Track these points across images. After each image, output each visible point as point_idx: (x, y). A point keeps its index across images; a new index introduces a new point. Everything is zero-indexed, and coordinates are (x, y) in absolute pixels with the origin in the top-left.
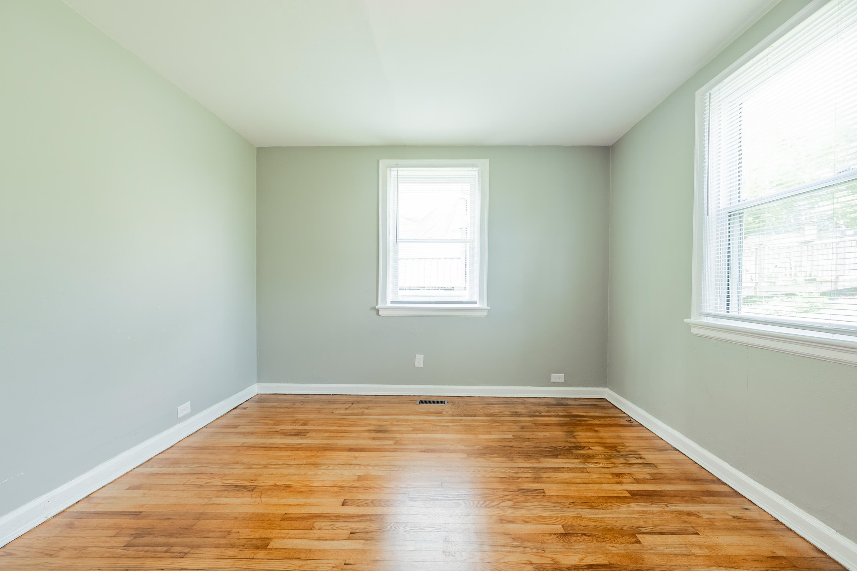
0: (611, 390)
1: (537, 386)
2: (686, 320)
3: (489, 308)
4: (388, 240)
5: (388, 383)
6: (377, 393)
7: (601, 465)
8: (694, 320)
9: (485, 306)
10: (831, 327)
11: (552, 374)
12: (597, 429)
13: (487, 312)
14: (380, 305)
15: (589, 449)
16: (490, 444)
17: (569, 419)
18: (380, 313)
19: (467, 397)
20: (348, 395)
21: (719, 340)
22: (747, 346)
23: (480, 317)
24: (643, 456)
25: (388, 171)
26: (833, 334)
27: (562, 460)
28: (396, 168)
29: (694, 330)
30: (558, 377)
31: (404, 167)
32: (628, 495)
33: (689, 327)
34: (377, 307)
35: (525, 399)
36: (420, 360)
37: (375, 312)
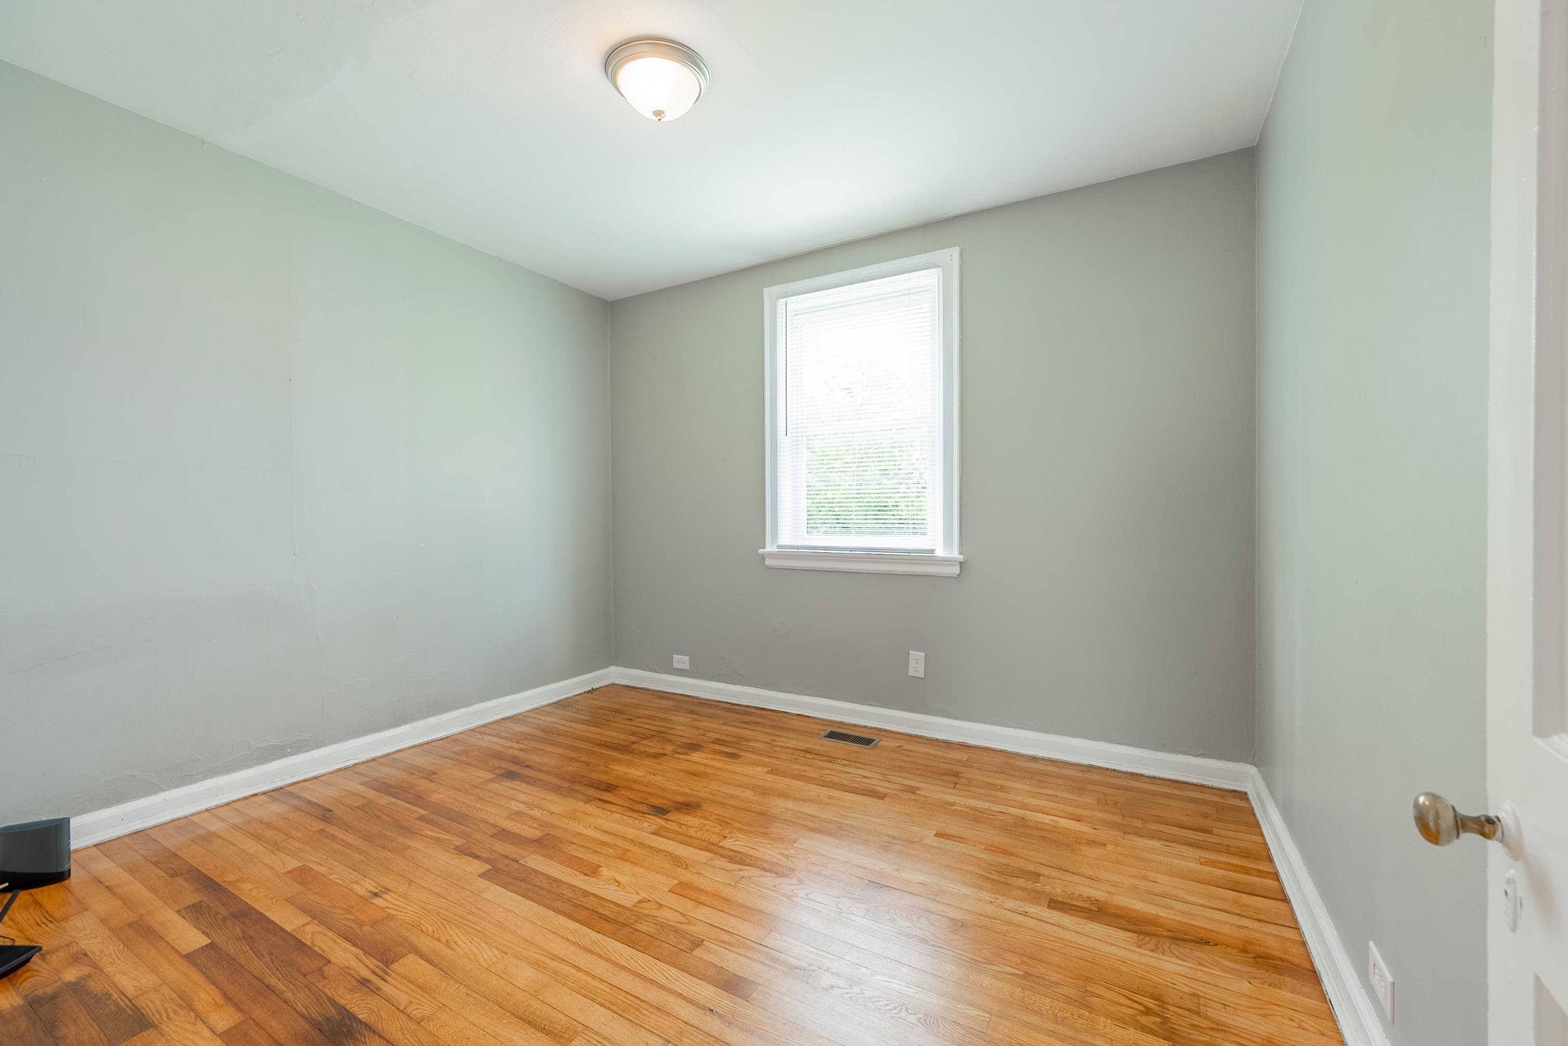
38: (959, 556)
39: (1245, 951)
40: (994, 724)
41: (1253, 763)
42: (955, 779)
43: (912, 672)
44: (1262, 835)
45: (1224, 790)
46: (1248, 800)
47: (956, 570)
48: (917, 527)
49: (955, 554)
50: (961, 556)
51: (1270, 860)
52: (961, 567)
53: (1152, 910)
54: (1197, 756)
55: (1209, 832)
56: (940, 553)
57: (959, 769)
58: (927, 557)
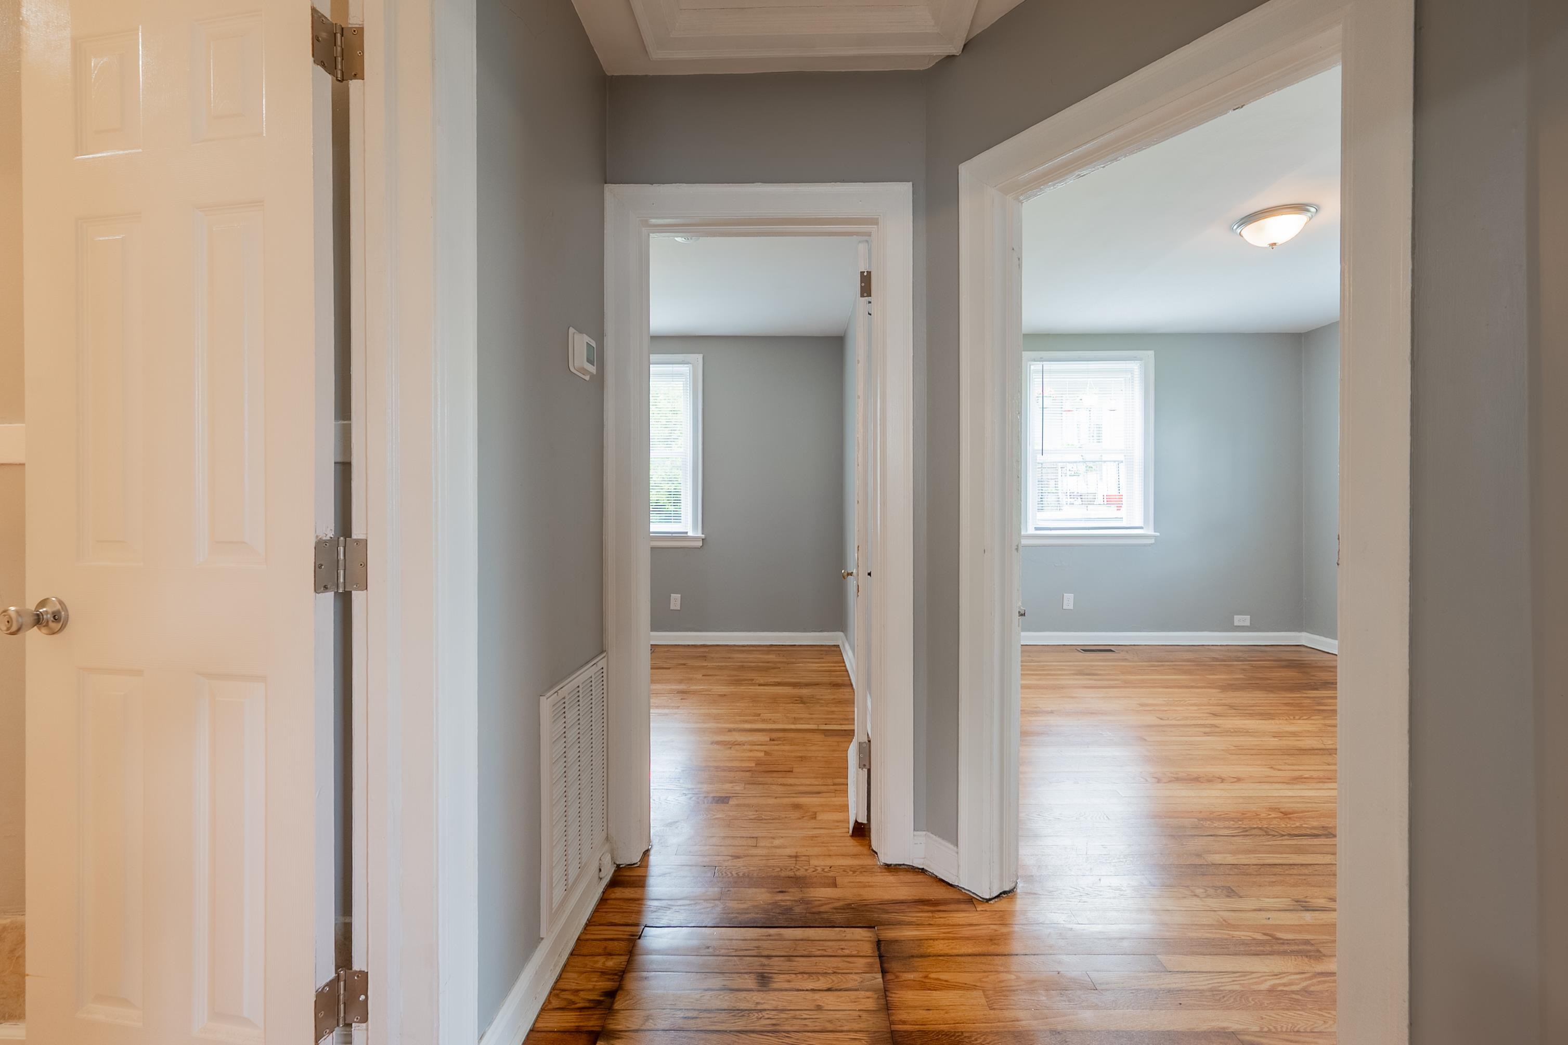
0: (1310, 634)
3: (1158, 534)
9: (1150, 531)
11: (1235, 616)
13: (1153, 540)
17: (1286, 663)
19: (1132, 645)
23: (1145, 545)
25: (1032, 366)
28: (1041, 362)
30: (1242, 620)
35: (1209, 647)
36: (1069, 601)
38: (702, 535)
39: (830, 684)
40: (722, 631)
41: (842, 631)
42: (705, 658)
43: (672, 607)
44: (843, 657)
45: (830, 646)
46: (839, 647)
47: (700, 543)
48: (677, 518)
49: (699, 534)
50: (703, 536)
51: (844, 662)
52: (703, 542)
53: (798, 681)
54: (819, 632)
55: (823, 659)
56: (690, 534)
57: (705, 654)
58: (683, 536)
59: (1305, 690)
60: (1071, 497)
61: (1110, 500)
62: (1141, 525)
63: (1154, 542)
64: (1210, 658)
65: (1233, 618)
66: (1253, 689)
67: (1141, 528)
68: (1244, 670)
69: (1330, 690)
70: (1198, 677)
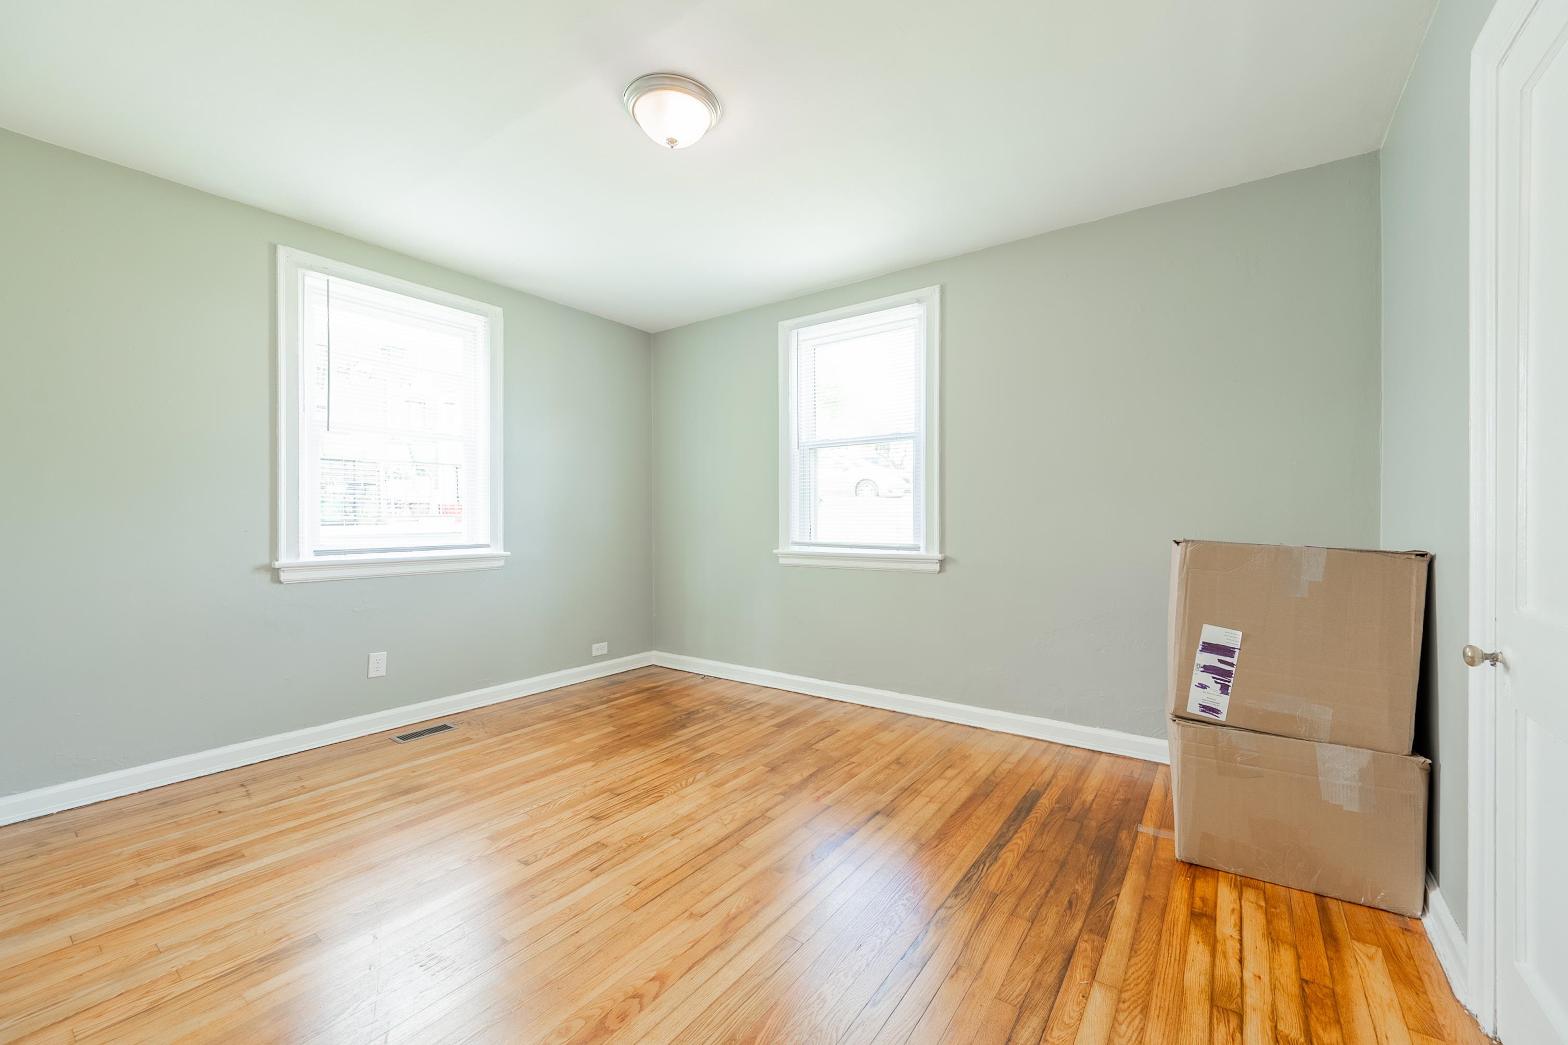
0: (660, 651)
1: (574, 667)
2: (775, 551)
3: (508, 553)
4: (300, 421)
5: (305, 726)
6: (273, 755)
7: (730, 718)
8: (781, 550)
9: (498, 550)
10: (897, 546)
11: (593, 645)
12: (686, 692)
13: (503, 561)
14: (283, 560)
15: (704, 710)
16: (602, 743)
17: (647, 694)
18: (283, 577)
19: (474, 709)
20: (239, 768)
21: (808, 567)
22: (833, 568)
23: (492, 569)
24: (751, 700)
25: (300, 276)
26: (898, 550)
27: (693, 727)
28: (326, 276)
29: (782, 561)
30: (599, 648)
31: (342, 278)
32: (776, 729)
33: (777, 557)
34: (277, 564)
35: (567, 689)
36: (378, 664)
37: (267, 576)
59: (676, 730)
60: (396, 506)
61: (446, 511)
62: (485, 540)
63: (503, 564)
64: (572, 707)
65: (592, 647)
66: (626, 747)
67: (488, 546)
68: (610, 716)
69: (696, 724)
70: (562, 746)
